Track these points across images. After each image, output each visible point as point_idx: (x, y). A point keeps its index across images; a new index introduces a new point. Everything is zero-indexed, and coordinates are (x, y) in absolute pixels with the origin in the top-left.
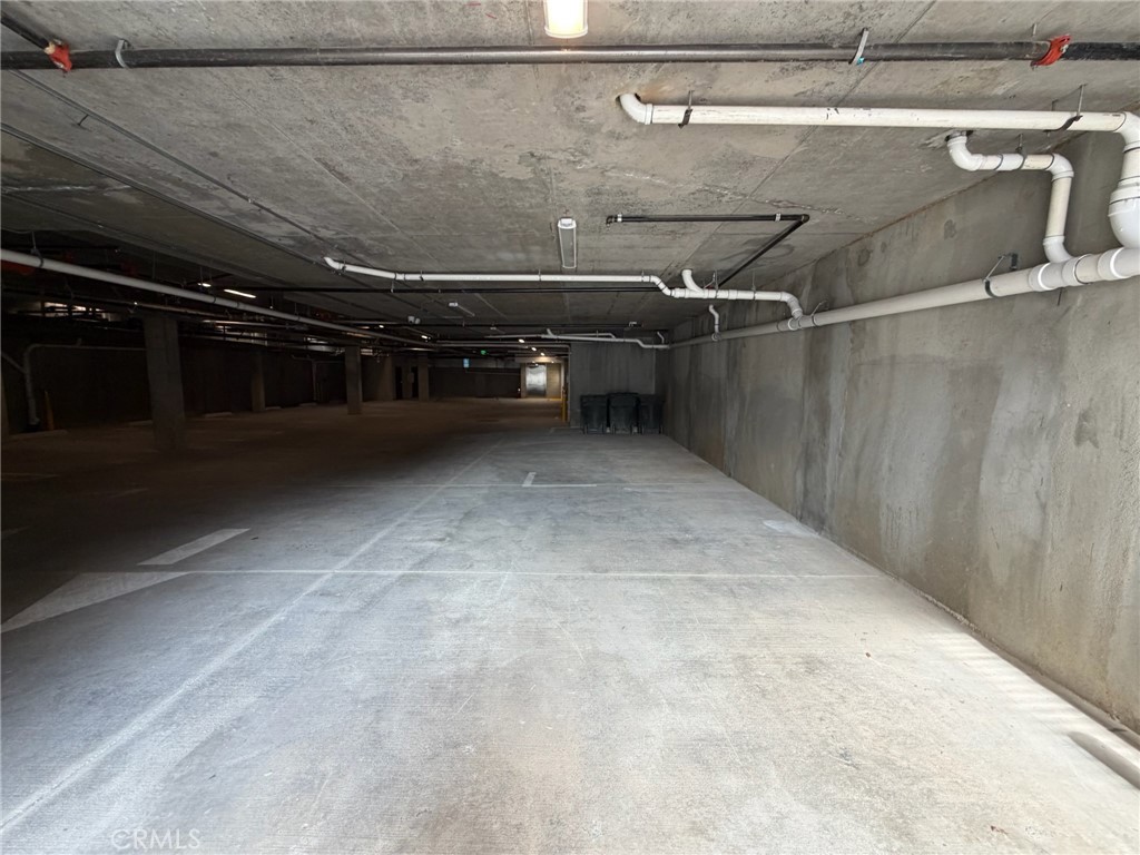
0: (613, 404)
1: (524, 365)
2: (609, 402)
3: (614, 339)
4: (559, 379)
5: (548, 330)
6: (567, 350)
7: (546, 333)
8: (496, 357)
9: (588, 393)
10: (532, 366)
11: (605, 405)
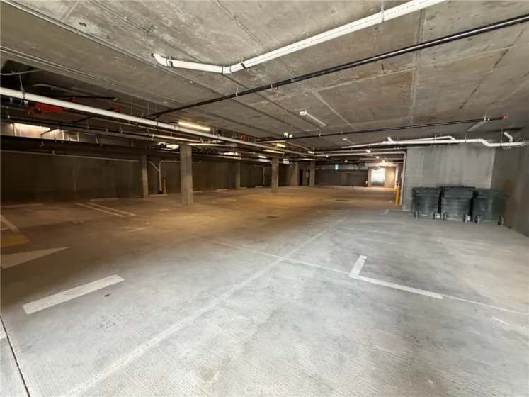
0: (446, 196)
1: (370, 168)
2: (441, 195)
3: (453, 140)
4: (393, 176)
5: (389, 138)
6: (403, 155)
7: (387, 140)
8: (354, 164)
9: (420, 185)
10: (376, 168)
11: (437, 196)
